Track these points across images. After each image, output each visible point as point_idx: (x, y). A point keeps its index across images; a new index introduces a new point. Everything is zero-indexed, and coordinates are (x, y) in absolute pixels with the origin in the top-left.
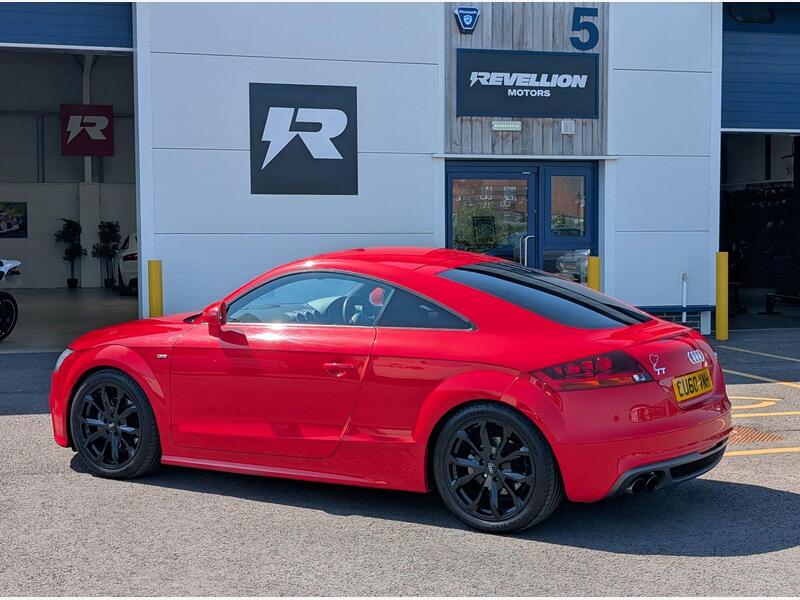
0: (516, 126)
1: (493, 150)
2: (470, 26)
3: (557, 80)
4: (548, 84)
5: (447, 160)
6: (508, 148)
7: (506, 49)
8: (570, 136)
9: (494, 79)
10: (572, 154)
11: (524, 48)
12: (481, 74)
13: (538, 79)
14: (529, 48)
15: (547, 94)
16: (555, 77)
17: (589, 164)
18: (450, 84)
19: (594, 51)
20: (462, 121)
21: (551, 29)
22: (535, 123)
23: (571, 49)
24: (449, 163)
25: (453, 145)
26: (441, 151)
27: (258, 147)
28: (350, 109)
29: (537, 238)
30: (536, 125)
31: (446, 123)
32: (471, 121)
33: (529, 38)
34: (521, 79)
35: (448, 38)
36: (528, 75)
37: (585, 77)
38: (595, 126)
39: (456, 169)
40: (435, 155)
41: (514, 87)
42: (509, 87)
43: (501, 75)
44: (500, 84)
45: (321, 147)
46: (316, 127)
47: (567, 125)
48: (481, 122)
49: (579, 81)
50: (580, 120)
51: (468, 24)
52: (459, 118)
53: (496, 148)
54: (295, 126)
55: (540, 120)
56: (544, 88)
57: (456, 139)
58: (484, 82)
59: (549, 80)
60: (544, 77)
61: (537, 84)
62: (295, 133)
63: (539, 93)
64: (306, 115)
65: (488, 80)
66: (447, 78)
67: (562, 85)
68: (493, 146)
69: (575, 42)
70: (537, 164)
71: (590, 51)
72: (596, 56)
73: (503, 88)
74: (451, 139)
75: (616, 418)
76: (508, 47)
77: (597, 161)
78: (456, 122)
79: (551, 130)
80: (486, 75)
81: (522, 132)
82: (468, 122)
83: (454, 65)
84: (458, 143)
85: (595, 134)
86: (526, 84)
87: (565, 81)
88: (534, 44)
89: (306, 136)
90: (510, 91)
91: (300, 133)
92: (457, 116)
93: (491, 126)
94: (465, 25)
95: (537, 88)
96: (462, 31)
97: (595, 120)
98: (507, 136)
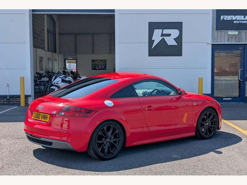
0: (236, 33)
1: (228, 41)
5: (212, 45)
6: (233, 40)
9: (229, 18)
12: (224, 16)
13: (244, 17)
18: (214, 20)
20: (218, 31)
22: (243, 32)
24: (213, 46)
25: (215, 40)
26: (210, 42)
27: (151, 42)
28: (180, 29)
29: (244, 70)
31: (212, 33)
32: (221, 32)
34: (238, 17)
36: (241, 16)
39: (215, 48)
40: (208, 43)
41: (236, 20)
42: (234, 20)
43: (231, 16)
44: (231, 19)
45: (171, 41)
46: (169, 35)
48: (224, 32)
52: (217, 31)
54: (163, 35)
55: (245, 31)
56: (246, 20)
58: (225, 19)
60: (246, 17)
61: (244, 19)
62: (162, 37)
63: (245, 22)
64: (166, 31)
65: (227, 18)
66: (213, 18)
68: (228, 39)
70: (244, 45)
73: (232, 21)
74: (214, 38)
78: (216, 32)
80: (226, 17)
81: (238, 35)
82: (220, 33)
83: (215, 14)
84: (216, 38)
86: (240, 19)
89: (165, 38)
90: (234, 21)
91: (164, 37)
92: (216, 30)
93: (228, 33)
95: (244, 20)
98: (233, 36)
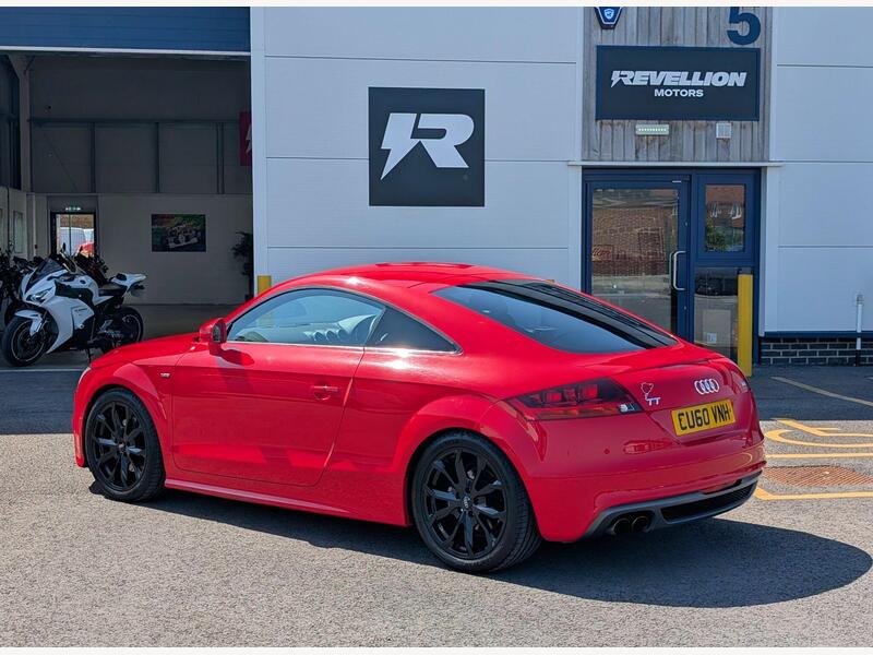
0: (664, 129)
1: (637, 157)
2: (612, 20)
3: (712, 79)
4: (701, 83)
5: (585, 168)
6: (654, 154)
7: (651, 45)
8: (726, 141)
9: (638, 78)
10: (728, 161)
11: (674, 44)
12: (623, 73)
13: (690, 78)
14: (680, 43)
15: (700, 93)
16: (709, 74)
17: (751, 172)
18: (588, 84)
19: (755, 45)
20: (602, 123)
21: (705, 21)
22: (686, 126)
23: (728, 44)
24: (587, 172)
25: (592, 152)
26: (577, 159)
27: (377, 155)
28: (478, 113)
29: (688, 254)
30: (686, 129)
31: (584, 128)
32: (612, 125)
33: (679, 32)
34: (670, 77)
35: (587, 35)
36: (678, 74)
37: (744, 75)
38: (756, 129)
39: (595, 180)
40: (570, 163)
41: (661, 87)
42: (656, 87)
43: (647, 73)
44: (646, 83)
45: (445, 155)
46: (439, 134)
47: (723, 129)
48: (624, 126)
49: (738, 79)
50: (737, 123)
51: (609, 18)
52: (599, 122)
53: (640, 155)
54: (417, 133)
55: (692, 122)
56: (696, 88)
57: (595, 143)
58: (627, 81)
59: (702, 78)
60: (697, 75)
61: (688, 83)
62: (416, 141)
63: (691, 93)
64: (429, 121)
65: (632, 80)
66: (586, 79)
67: (717, 83)
68: (637, 151)
69: (733, 36)
70: (689, 172)
71: (750, 46)
72: (758, 51)
73: (649, 88)
74: (589, 145)
75: (607, 451)
76: (655, 43)
77: (759, 169)
78: (595, 127)
79: (703, 133)
80: (630, 74)
81: (670, 136)
82: (609, 127)
83: (594, 64)
84: (597, 148)
85: (756, 136)
86: (675, 84)
87: (720, 79)
88: (685, 39)
89: (428, 144)
90: (656, 91)
91: (422, 140)
92: (597, 120)
93: (635, 129)
94: (606, 20)
95: (688, 88)
96: (603, 27)
97: (755, 123)
98: (653, 141)
